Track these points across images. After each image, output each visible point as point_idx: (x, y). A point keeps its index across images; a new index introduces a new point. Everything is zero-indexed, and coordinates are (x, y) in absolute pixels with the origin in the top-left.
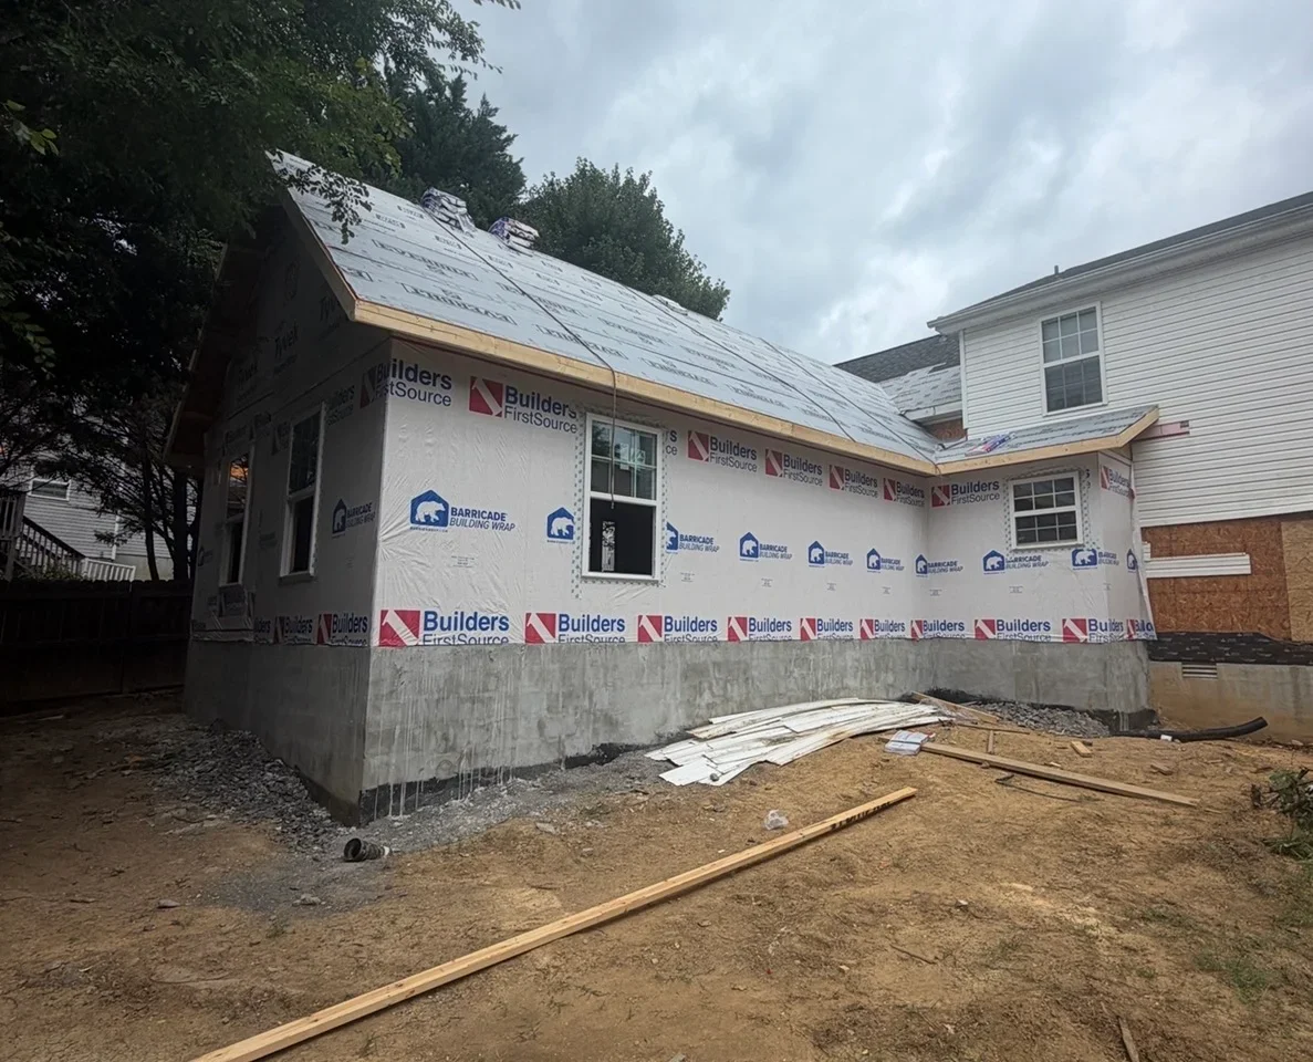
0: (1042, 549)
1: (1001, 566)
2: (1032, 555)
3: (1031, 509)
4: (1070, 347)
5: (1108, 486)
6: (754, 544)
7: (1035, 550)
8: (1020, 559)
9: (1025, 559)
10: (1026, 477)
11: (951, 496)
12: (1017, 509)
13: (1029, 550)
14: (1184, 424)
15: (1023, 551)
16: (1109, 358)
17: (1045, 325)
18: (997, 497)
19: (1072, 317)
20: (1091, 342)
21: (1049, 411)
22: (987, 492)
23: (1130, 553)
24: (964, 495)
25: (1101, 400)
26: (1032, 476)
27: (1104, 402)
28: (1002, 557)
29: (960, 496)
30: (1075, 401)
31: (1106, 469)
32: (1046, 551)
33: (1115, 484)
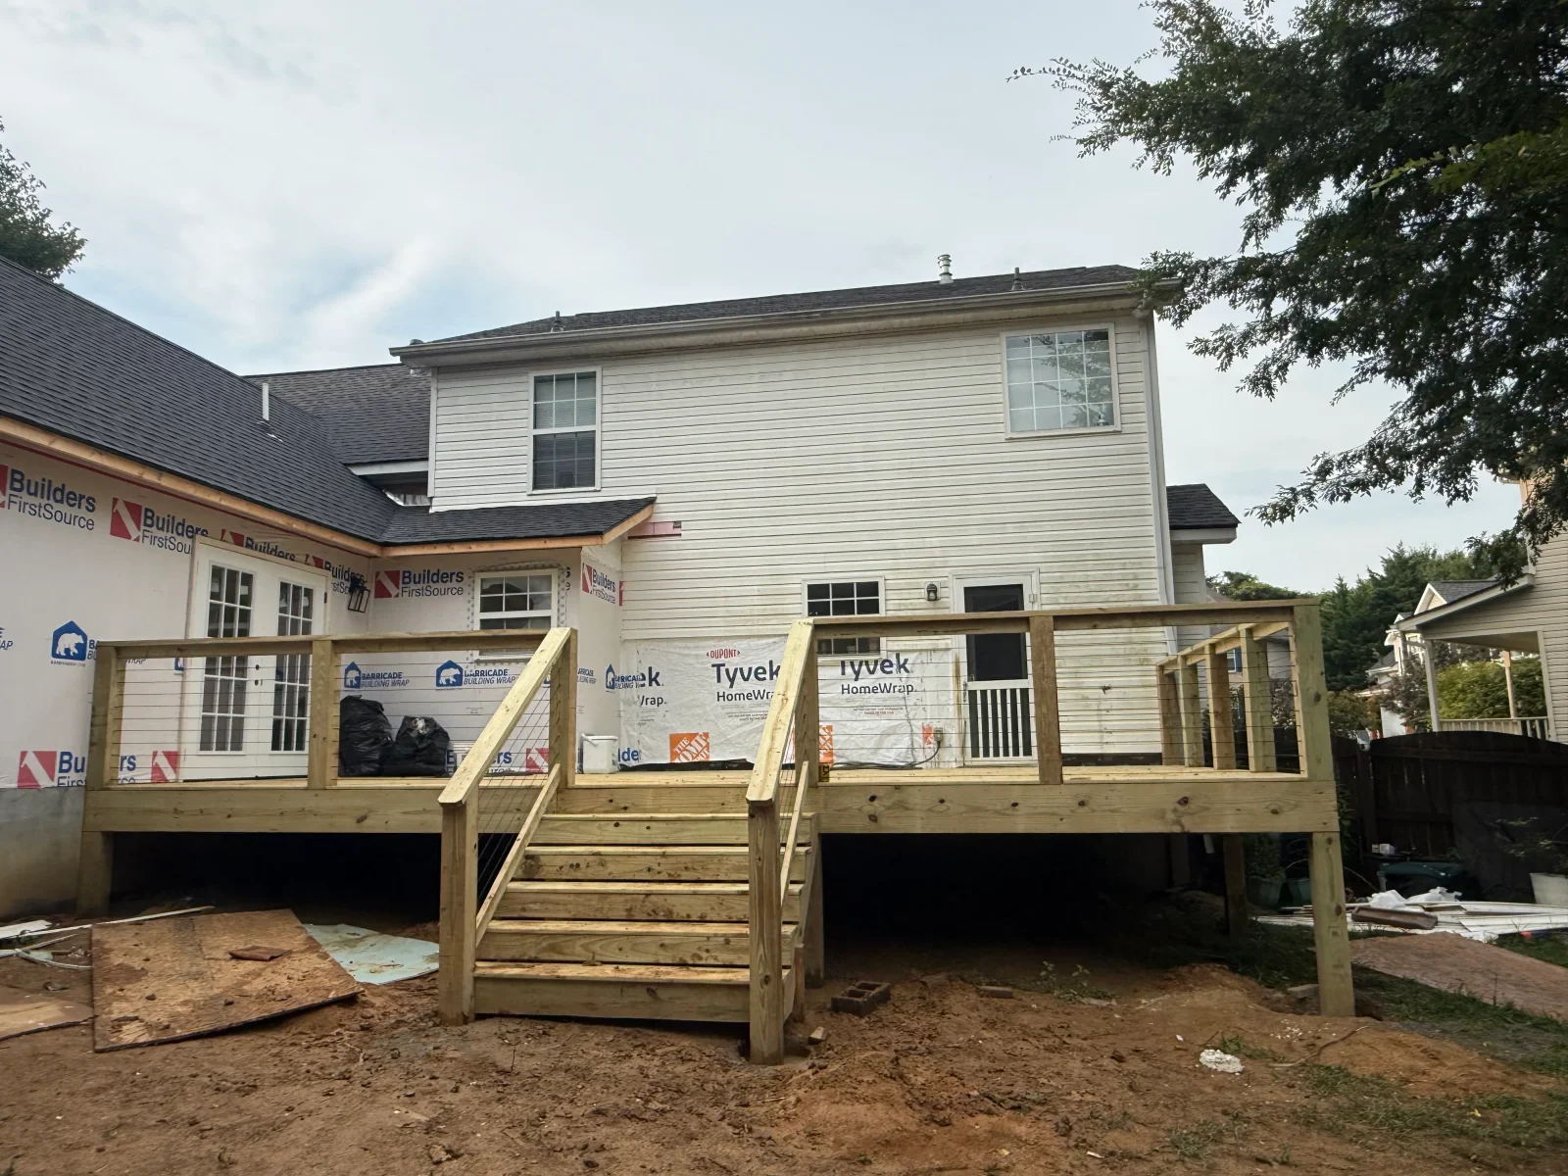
0: (510, 661)
1: (458, 681)
2: (498, 667)
3: (501, 610)
4: (564, 415)
5: (590, 588)
6: (79, 639)
7: (502, 662)
8: (482, 673)
9: (488, 674)
10: (497, 570)
11: (401, 585)
12: (483, 610)
13: (494, 662)
14: (677, 524)
15: (486, 662)
16: (607, 436)
17: (538, 381)
18: (460, 591)
19: (569, 378)
20: (589, 412)
21: (535, 487)
22: (449, 585)
23: (610, 669)
24: (420, 586)
25: (593, 484)
26: (505, 570)
27: (597, 487)
28: (461, 669)
29: (412, 586)
30: (566, 481)
31: (589, 569)
32: (513, 664)
33: (599, 587)
